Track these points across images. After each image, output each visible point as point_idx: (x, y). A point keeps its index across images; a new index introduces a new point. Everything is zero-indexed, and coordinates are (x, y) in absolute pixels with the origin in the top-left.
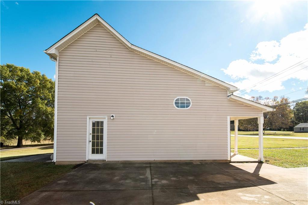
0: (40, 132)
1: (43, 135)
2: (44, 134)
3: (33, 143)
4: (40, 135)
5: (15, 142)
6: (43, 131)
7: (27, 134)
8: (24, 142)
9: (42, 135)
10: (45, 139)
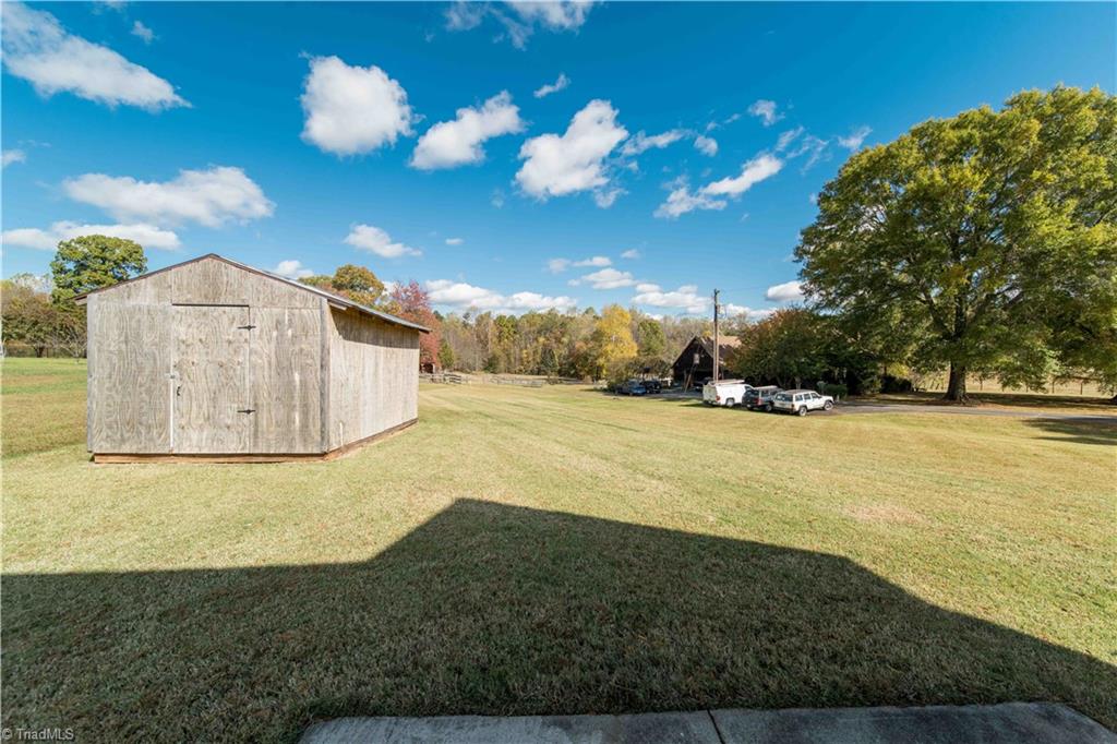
0: (1040, 345)
1: (1055, 361)
2: (1060, 358)
3: (1009, 391)
4: (1038, 361)
5: (937, 382)
6: (1052, 344)
7: (987, 355)
8: (972, 384)
9: (1048, 360)
10: (1064, 378)
